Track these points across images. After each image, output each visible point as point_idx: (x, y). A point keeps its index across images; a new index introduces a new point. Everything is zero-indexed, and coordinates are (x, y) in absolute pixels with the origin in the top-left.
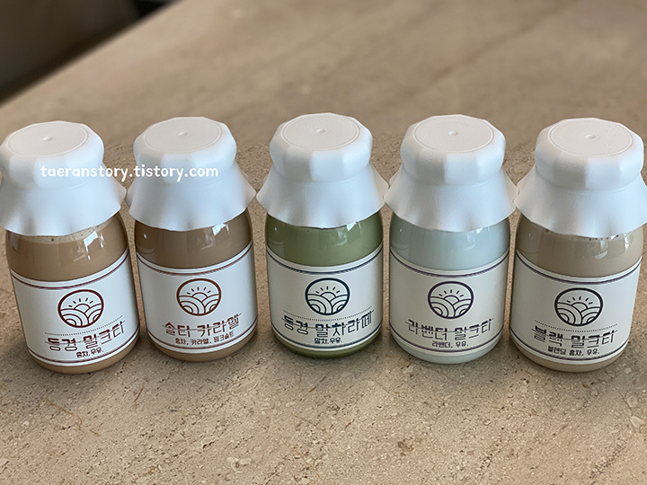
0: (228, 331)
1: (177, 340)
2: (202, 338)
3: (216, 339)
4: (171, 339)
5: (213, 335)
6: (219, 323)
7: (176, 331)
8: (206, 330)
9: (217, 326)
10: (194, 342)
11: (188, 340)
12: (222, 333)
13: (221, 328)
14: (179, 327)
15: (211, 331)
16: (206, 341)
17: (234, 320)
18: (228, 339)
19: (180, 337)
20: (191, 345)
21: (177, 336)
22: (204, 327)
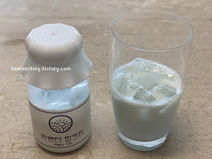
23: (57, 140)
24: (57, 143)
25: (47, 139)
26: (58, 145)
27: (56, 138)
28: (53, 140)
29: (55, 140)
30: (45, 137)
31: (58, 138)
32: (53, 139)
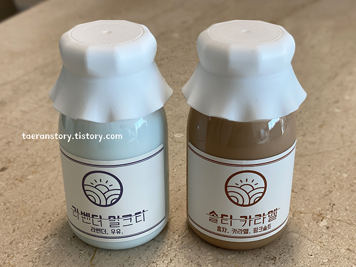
0: (266, 223)
1: (219, 229)
2: (243, 228)
3: (255, 230)
4: (213, 227)
5: (253, 226)
6: (260, 215)
7: (219, 220)
8: (248, 221)
9: (258, 217)
10: (234, 231)
11: (229, 229)
12: (261, 225)
13: (261, 220)
14: (222, 216)
15: (252, 222)
16: (246, 231)
17: (273, 214)
18: (265, 231)
19: (222, 226)
20: (231, 234)
21: (219, 224)
22: (246, 217)
23: (96, 221)
24: (96, 227)
25: (80, 216)
26: (97, 230)
27: (93, 216)
28: (88, 218)
29: (91, 219)
30: (78, 212)
31: (97, 216)
32: (89, 216)
